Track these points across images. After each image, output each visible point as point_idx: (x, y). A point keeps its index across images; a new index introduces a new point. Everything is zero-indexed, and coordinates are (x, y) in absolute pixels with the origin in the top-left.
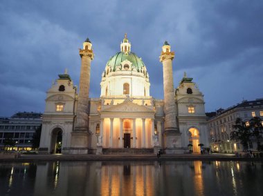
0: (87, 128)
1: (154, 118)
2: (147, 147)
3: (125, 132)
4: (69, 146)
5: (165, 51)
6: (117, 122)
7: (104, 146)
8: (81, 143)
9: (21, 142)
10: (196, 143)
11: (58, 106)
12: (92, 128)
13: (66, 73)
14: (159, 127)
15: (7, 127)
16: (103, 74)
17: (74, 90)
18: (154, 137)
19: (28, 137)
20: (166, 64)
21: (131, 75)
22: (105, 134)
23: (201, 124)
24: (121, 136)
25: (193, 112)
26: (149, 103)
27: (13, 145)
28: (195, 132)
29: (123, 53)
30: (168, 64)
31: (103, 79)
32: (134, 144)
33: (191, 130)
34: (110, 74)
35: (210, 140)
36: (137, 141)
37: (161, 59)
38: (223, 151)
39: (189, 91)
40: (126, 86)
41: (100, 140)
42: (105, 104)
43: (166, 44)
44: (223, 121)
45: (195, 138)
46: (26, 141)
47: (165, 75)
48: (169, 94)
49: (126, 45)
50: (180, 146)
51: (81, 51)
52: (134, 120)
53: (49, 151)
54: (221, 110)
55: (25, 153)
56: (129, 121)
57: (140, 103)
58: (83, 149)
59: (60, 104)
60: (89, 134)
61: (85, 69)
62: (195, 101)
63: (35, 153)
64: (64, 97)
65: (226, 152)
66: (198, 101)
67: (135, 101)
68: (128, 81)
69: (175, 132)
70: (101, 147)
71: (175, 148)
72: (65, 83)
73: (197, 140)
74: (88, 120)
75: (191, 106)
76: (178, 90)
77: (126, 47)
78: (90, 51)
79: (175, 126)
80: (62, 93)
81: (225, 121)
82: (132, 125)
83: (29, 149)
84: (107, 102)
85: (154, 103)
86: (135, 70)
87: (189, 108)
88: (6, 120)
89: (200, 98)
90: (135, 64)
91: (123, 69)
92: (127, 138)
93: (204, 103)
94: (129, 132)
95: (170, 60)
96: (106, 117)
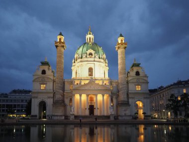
0: (63, 101)
1: (110, 94)
2: (105, 114)
3: (90, 104)
4: (51, 114)
5: (120, 42)
6: (84, 97)
7: (76, 114)
8: (60, 112)
9: (18, 111)
10: (141, 112)
11: (42, 86)
12: (67, 101)
13: (46, 60)
14: (115, 100)
15: (7, 101)
16: (74, 60)
17: (52, 74)
18: (110, 108)
19: (22, 107)
20: (120, 52)
21: (94, 61)
22: (76, 106)
23: (145, 98)
24: (88, 107)
25: (140, 89)
26: (107, 82)
27: (13, 113)
28: (140, 104)
29: (88, 44)
30: (122, 52)
31: (73, 64)
32: (97, 113)
33: (138, 103)
34: (79, 60)
35: (151, 110)
36: (99, 110)
37: (117, 49)
38: (161, 118)
39: (138, 73)
40: (91, 70)
41: (72, 110)
42: (76, 84)
43: (121, 36)
44: (162, 96)
45: (141, 108)
46: (22, 110)
47: (119, 61)
48: (122, 76)
49: (90, 36)
50: (129, 114)
52: (96, 95)
53: (38, 117)
54: (162, 87)
55: (21, 119)
56: (93, 96)
57: (101, 83)
58: (61, 116)
59: (43, 84)
60: (65, 106)
61: (60, 57)
62: (141, 81)
63: (28, 119)
64: (46, 79)
65: (162, 119)
66: (144, 81)
67: (97, 82)
68: (92, 66)
69: (126, 104)
70: (73, 114)
71: (125, 115)
72: (46, 68)
73: (142, 110)
74: (63, 96)
75: (138, 85)
76: (129, 72)
77: (90, 38)
78: (63, 43)
79: (126, 100)
80: (44, 75)
81: (163, 96)
82: (95, 99)
83: (24, 116)
84: (76, 82)
85: (111, 83)
86: (97, 57)
87: (137, 87)
88: (6, 95)
89: (144, 78)
90: (97, 52)
91: (88, 56)
92: (92, 108)
93: (148, 83)
94: (93, 104)
95: (124, 49)
96: (77, 93)
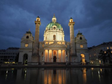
0: (38, 54)
1: (66, 49)
2: (63, 62)
3: (54, 56)
4: (30, 61)
5: (71, 21)
6: (50, 51)
7: (45, 61)
8: (36, 60)
9: (11, 60)
11: (26, 45)
12: (40, 54)
13: (29, 31)
14: (68, 54)
15: (5, 54)
16: (45, 31)
17: (33, 38)
18: (66, 58)
19: (13, 57)
20: (71, 27)
21: (57, 31)
22: (45, 56)
23: (85, 52)
24: (52, 57)
25: (82, 47)
26: (64, 43)
27: (7, 61)
28: (83, 56)
29: (53, 22)
30: (72, 27)
31: (45, 33)
32: (58, 61)
33: (82, 55)
34: (48, 31)
35: (90, 59)
36: (59, 59)
37: (69, 25)
39: (81, 38)
40: (54, 36)
41: (43, 59)
42: (46, 44)
43: (71, 18)
44: (95, 51)
45: (83, 58)
46: (13, 59)
47: (71, 32)
48: (72, 40)
49: (54, 19)
50: (77, 62)
51: (36, 21)
52: (58, 50)
53: (22, 64)
54: (94, 46)
55: (12, 64)
56: (56, 51)
57: (60, 43)
58: (36, 63)
59: (27, 44)
60: (39, 57)
61: (37, 29)
62: (83, 42)
63: (16, 64)
64: (29, 41)
65: (96, 64)
66: (85, 43)
67: (58, 43)
68: (55, 34)
69: (75, 55)
70: (44, 62)
71: (75, 62)
72: (29, 35)
73: (84, 59)
74: (38, 51)
75: (82, 45)
76: (76, 38)
77: (54, 20)
78: (39, 22)
79: (75, 53)
80: (27, 39)
82: (57, 53)
83: (14, 63)
85: (66, 43)
86: (58, 29)
87: (81, 46)
88: (4, 51)
89: (85, 41)
90: (58, 27)
91: (53, 29)
92: (55, 58)
93: (87, 44)
94: (56, 56)
95: (73, 25)
96: (46, 49)
